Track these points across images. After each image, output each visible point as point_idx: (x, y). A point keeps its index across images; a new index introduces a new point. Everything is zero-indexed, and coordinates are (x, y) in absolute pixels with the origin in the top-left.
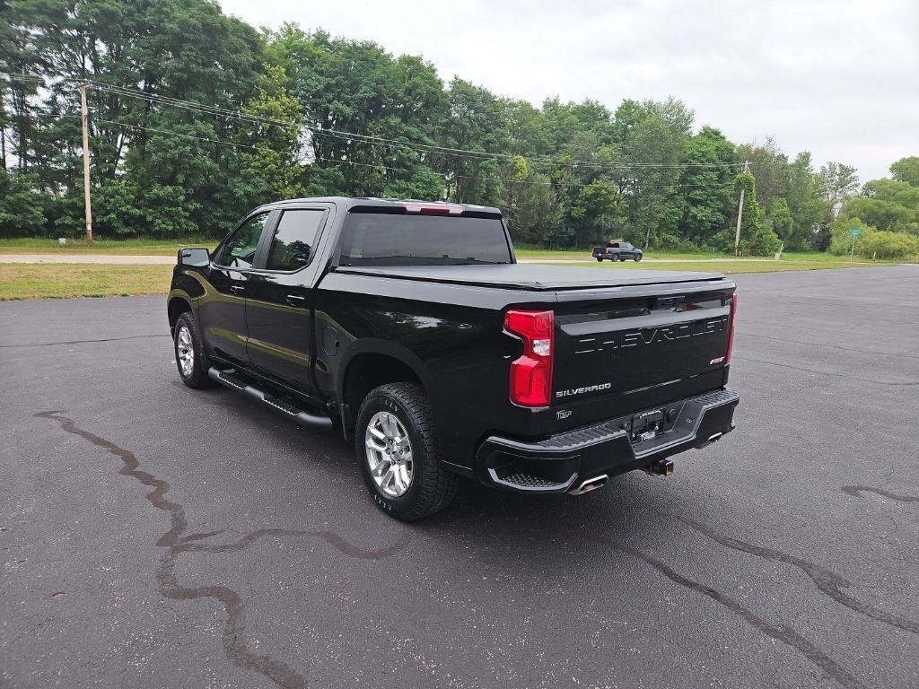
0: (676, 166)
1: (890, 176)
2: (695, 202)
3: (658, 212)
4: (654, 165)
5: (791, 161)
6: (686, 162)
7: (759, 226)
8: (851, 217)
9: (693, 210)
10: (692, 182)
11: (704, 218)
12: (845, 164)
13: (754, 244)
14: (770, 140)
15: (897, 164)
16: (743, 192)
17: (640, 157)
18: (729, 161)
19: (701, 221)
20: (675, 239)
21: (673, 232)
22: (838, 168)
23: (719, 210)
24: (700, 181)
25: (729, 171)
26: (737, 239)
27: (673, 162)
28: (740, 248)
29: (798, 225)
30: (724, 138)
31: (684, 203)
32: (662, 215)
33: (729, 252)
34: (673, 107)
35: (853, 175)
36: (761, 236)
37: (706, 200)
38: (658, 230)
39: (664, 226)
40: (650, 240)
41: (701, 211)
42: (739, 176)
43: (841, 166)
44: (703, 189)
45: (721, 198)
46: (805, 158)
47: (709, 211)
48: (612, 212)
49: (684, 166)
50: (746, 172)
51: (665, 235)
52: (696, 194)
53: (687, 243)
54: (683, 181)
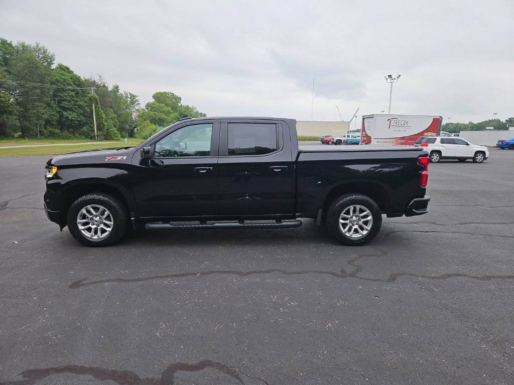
0: (49, 86)
1: (153, 100)
2: (65, 109)
3: (43, 114)
4: (36, 85)
5: (110, 89)
6: (54, 84)
7: (106, 124)
8: (145, 120)
9: (65, 114)
10: (61, 97)
11: (73, 119)
12: (132, 93)
13: (105, 133)
14: (101, 77)
15: (154, 95)
16: (93, 105)
17: (23, 78)
18: (78, 86)
19: (72, 120)
20: (57, 131)
21: (54, 127)
22: (129, 94)
23: (81, 114)
24: (66, 96)
25: (80, 92)
26: (96, 131)
27: (47, 83)
28: (98, 136)
29: (120, 124)
30: (72, 72)
31: (58, 109)
32: (46, 116)
33: (92, 138)
34: (40, 49)
35: (136, 99)
36: (108, 129)
37: (72, 108)
38: (45, 125)
39: (48, 122)
40: (40, 132)
41: (70, 114)
42: (89, 95)
43: (130, 93)
44: (69, 101)
45: (80, 107)
46: (117, 88)
47: (75, 115)
48: (11, 113)
49: (55, 87)
50: (93, 93)
51: (49, 129)
52: (65, 104)
53: (66, 133)
54: (55, 96)
